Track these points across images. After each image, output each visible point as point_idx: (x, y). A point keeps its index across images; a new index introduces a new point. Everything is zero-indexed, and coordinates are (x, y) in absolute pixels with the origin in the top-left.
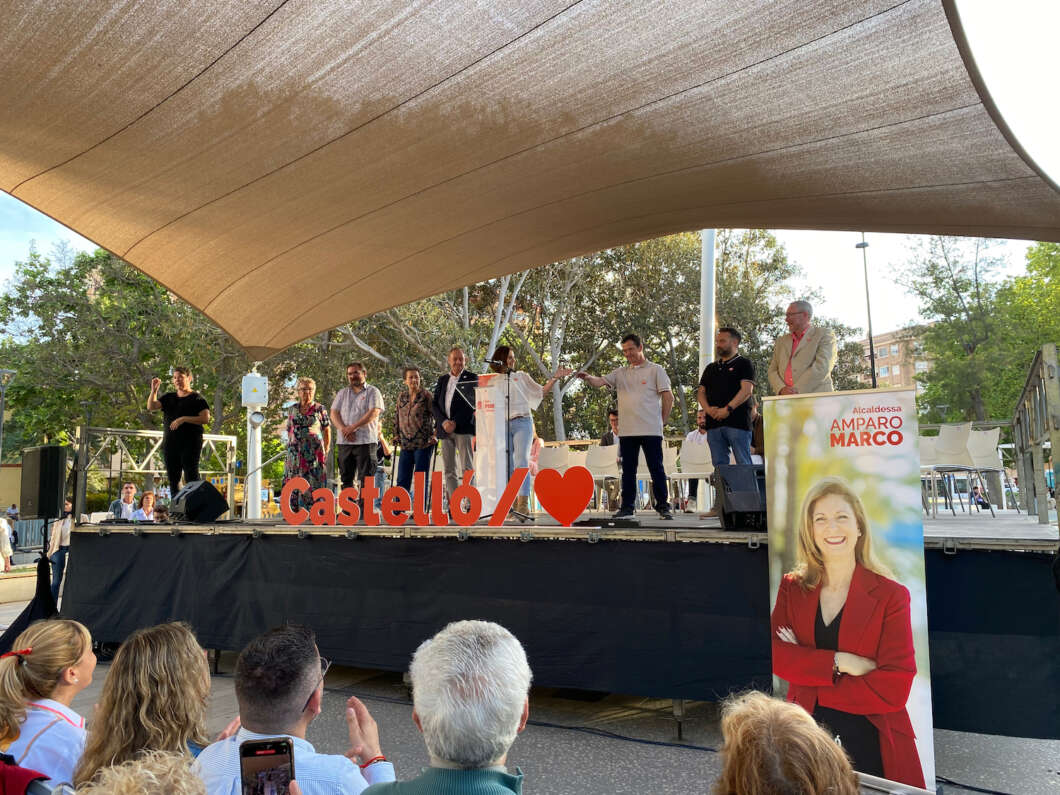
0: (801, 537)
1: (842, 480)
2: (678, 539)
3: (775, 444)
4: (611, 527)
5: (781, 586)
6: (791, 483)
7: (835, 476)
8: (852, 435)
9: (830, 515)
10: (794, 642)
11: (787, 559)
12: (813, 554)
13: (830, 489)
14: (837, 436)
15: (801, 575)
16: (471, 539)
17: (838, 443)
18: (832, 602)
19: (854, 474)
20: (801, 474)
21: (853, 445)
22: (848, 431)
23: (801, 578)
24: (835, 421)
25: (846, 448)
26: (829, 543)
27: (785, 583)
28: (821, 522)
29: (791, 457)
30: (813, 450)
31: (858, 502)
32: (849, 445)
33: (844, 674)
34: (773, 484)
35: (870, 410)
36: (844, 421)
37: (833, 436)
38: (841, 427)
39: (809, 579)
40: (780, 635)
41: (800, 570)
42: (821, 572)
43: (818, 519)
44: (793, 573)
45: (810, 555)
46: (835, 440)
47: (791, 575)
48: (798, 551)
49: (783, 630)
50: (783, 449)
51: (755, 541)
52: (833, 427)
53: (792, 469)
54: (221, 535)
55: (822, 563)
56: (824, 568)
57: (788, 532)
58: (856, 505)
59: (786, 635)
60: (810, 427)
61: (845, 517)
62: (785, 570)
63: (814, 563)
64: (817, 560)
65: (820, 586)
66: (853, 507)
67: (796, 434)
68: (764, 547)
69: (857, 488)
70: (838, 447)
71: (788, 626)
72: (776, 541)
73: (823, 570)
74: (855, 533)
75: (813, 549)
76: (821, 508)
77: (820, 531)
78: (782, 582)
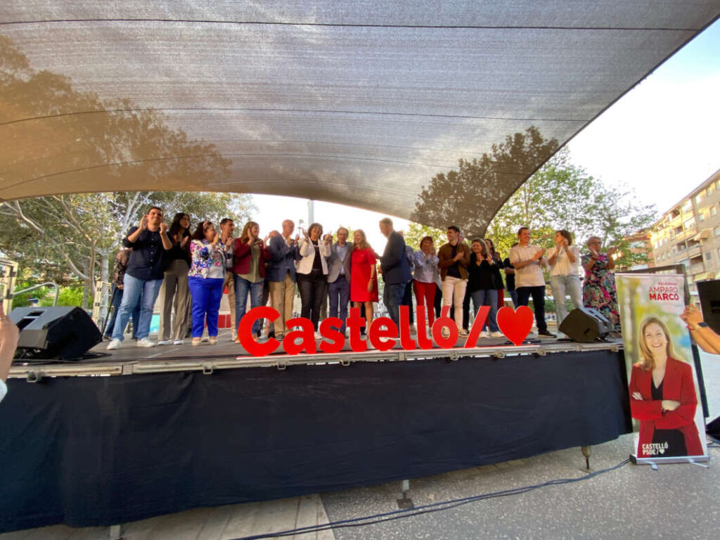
3: (623, 298)
5: (632, 370)
6: (633, 317)
8: (659, 295)
9: (653, 333)
10: (641, 399)
11: (635, 357)
12: (647, 353)
13: (652, 321)
18: (658, 377)
19: (662, 314)
20: (637, 313)
21: (660, 299)
22: (657, 293)
23: (642, 365)
24: (651, 288)
25: (656, 301)
26: (654, 347)
27: (635, 369)
28: (649, 336)
29: (631, 304)
30: (642, 301)
31: (664, 326)
32: (658, 299)
35: (666, 284)
36: (654, 288)
37: (650, 295)
38: (654, 291)
39: (646, 365)
40: (634, 396)
41: (641, 361)
42: (651, 361)
45: (646, 355)
46: (652, 297)
47: (637, 364)
48: (639, 352)
49: (635, 394)
50: (627, 300)
52: (650, 290)
53: (632, 310)
55: (651, 357)
56: (653, 359)
57: (634, 342)
59: (637, 396)
60: (639, 290)
61: (660, 334)
63: (647, 357)
64: (649, 355)
65: (652, 368)
66: (663, 329)
67: (633, 293)
70: (653, 300)
71: (638, 391)
72: (628, 347)
73: (653, 361)
74: (665, 342)
75: (647, 350)
76: (648, 330)
77: (649, 341)
78: (633, 368)
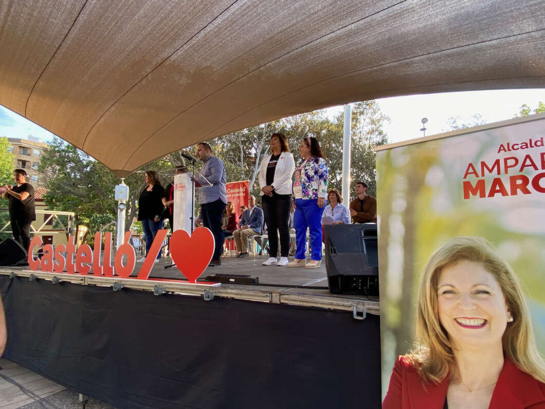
0: (421, 313)
1: (481, 242)
2: (282, 301)
3: (389, 199)
4: (232, 283)
5: (395, 369)
6: (409, 244)
7: (469, 237)
8: (497, 181)
11: (404, 340)
12: (437, 336)
14: (474, 185)
15: (421, 360)
16: (126, 290)
17: (474, 194)
19: (500, 235)
20: (423, 232)
21: (498, 196)
22: (489, 178)
23: (420, 364)
24: (470, 165)
25: (487, 199)
26: (460, 324)
27: (400, 366)
30: (439, 204)
32: (492, 194)
34: (386, 245)
35: (527, 145)
36: (483, 164)
37: (467, 186)
38: (480, 173)
39: (432, 368)
41: (419, 353)
44: (410, 356)
46: (471, 189)
47: (408, 358)
48: (417, 329)
50: (399, 204)
51: (360, 311)
52: (467, 173)
55: (450, 351)
56: (454, 358)
57: (405, 304)
58: (504, 276)
60: (434, 177)
61: (487, 293)
62: (400, 351)
64: (443, 345)
65: (449, 381)
66: (499, 279)
67: (416, 185)
68: (374, 320)
69: (505, 254)
70: (475, 199)
72: (391, 315)
73: (453, 361)
74: (502, 318)
77: (447, 308)
78: (396, 364)
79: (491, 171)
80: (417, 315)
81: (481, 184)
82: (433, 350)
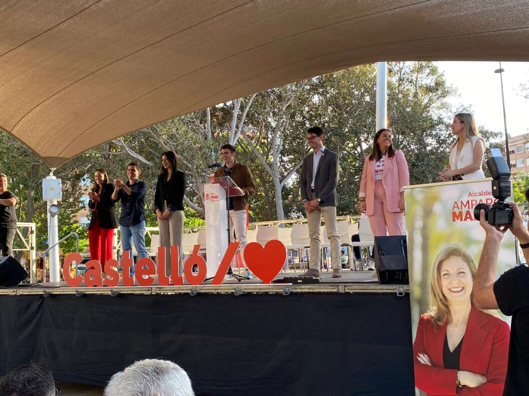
0: (432, 288)
1: (461, 246)
2: (346, 291)
3: (413, 221)
4: (300, 283)
5: (419, 323)
6: (425, 249)
7: (456, 243)
8: (468, 213)
9: (453, 271)
10: (429, 364)
11: (423, 305)
12: (441, 300)
13: (453, 253)
14: (457, 214)
15: (433, 315)
16: (199, 294)
17: (458, 219)
18: (455, 335)
20: (432, 242)
21: (468, 220)
22: (464, 210)
23: (433, 317)
24: (456, 202)
25: (463, 222)
26: (452, 291)
27: (422, 320)
28: (446, 276)
29: (424, 229)
30: (440, 224)
31: (472, 261)
32: (465, 220)
33: (464, 386)
34: (412, 249)
35: (481, 194)
36: (462, 202)
37: (454, 213)
38: (460, 208)
40: (419, 359)
41: (432, 312)
42: (447, 313)
43: (444, 275)
44: (427, 314)
45: (439, 301)
46: (456, 216)
47: (426, 316)
48: (431, 298)
49: (421, 356)
50: (419, 224)
52: (454, 207)
53: (425, 238)
54: (21, 295)
55: (447, 307)
56: (449, 310)
57: (423, 285)
58: (471, 263)
59: (423, 359)
60: (437, 208)
61: (464, 273)
62: (422, 312)
63: (442, 306)
64: (444, 304)
65: (447, 323)
66: (469, 265)
67: (428, 213)
68: (407, 295)
70: (458, 221)
71: (425, 352)
72: (415, 291)
73: (448, 312)
74: (471, 284)
75: (441, 296)
76: (446, 267)
77: (445, 283)
78: (420, 320)
79: (465, 207)
80: (430, 289)
81: (461, 213)
82: (439, 308)
